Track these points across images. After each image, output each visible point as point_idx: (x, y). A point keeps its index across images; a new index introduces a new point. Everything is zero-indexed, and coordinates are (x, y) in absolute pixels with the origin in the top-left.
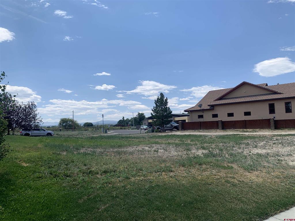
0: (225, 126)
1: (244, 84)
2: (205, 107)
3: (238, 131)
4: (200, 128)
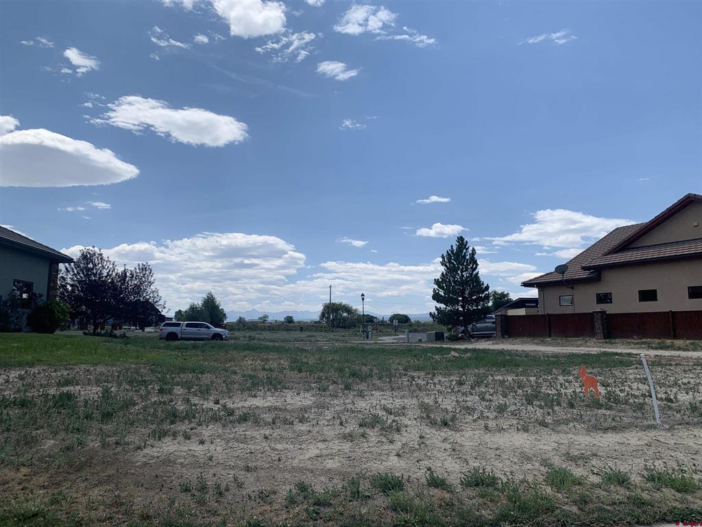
4: (550, 333)
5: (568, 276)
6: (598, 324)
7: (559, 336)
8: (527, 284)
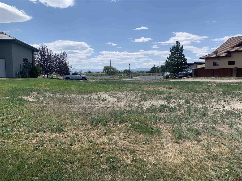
0: (240, 73)
2: (222, 54)
4: (213, 75)
5: (218, 55)
6: (234, 72)
7: (217, 76)
8: (201, 58)
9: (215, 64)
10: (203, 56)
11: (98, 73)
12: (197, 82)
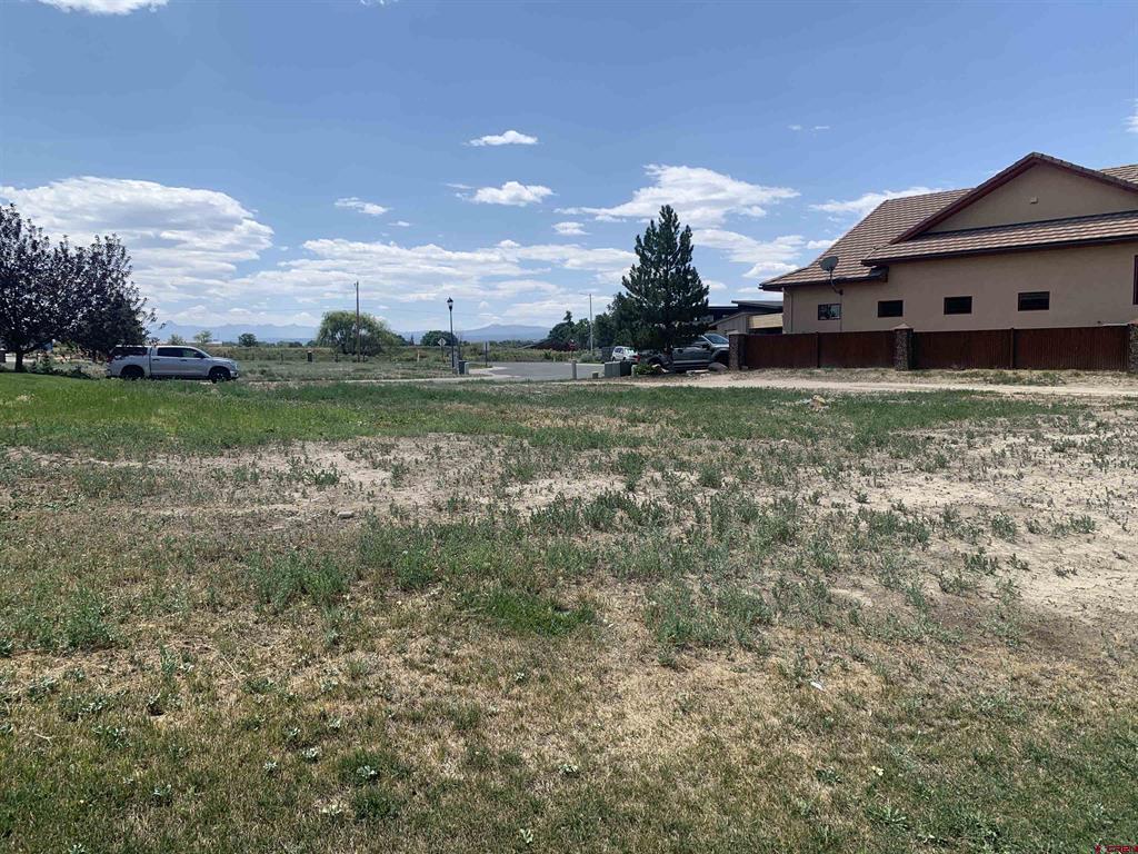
0: (925, 352)
1: (1033, 165)
2: (851, 269)
3: (977, 375)
4: (819, 361)
5: (837, 274)
6: (901, 349)
7: (834, 366)
8: (766, 287)
9: (825, 313)
10: (776, 276)
11: (291, 345)
12: (752, 390)
